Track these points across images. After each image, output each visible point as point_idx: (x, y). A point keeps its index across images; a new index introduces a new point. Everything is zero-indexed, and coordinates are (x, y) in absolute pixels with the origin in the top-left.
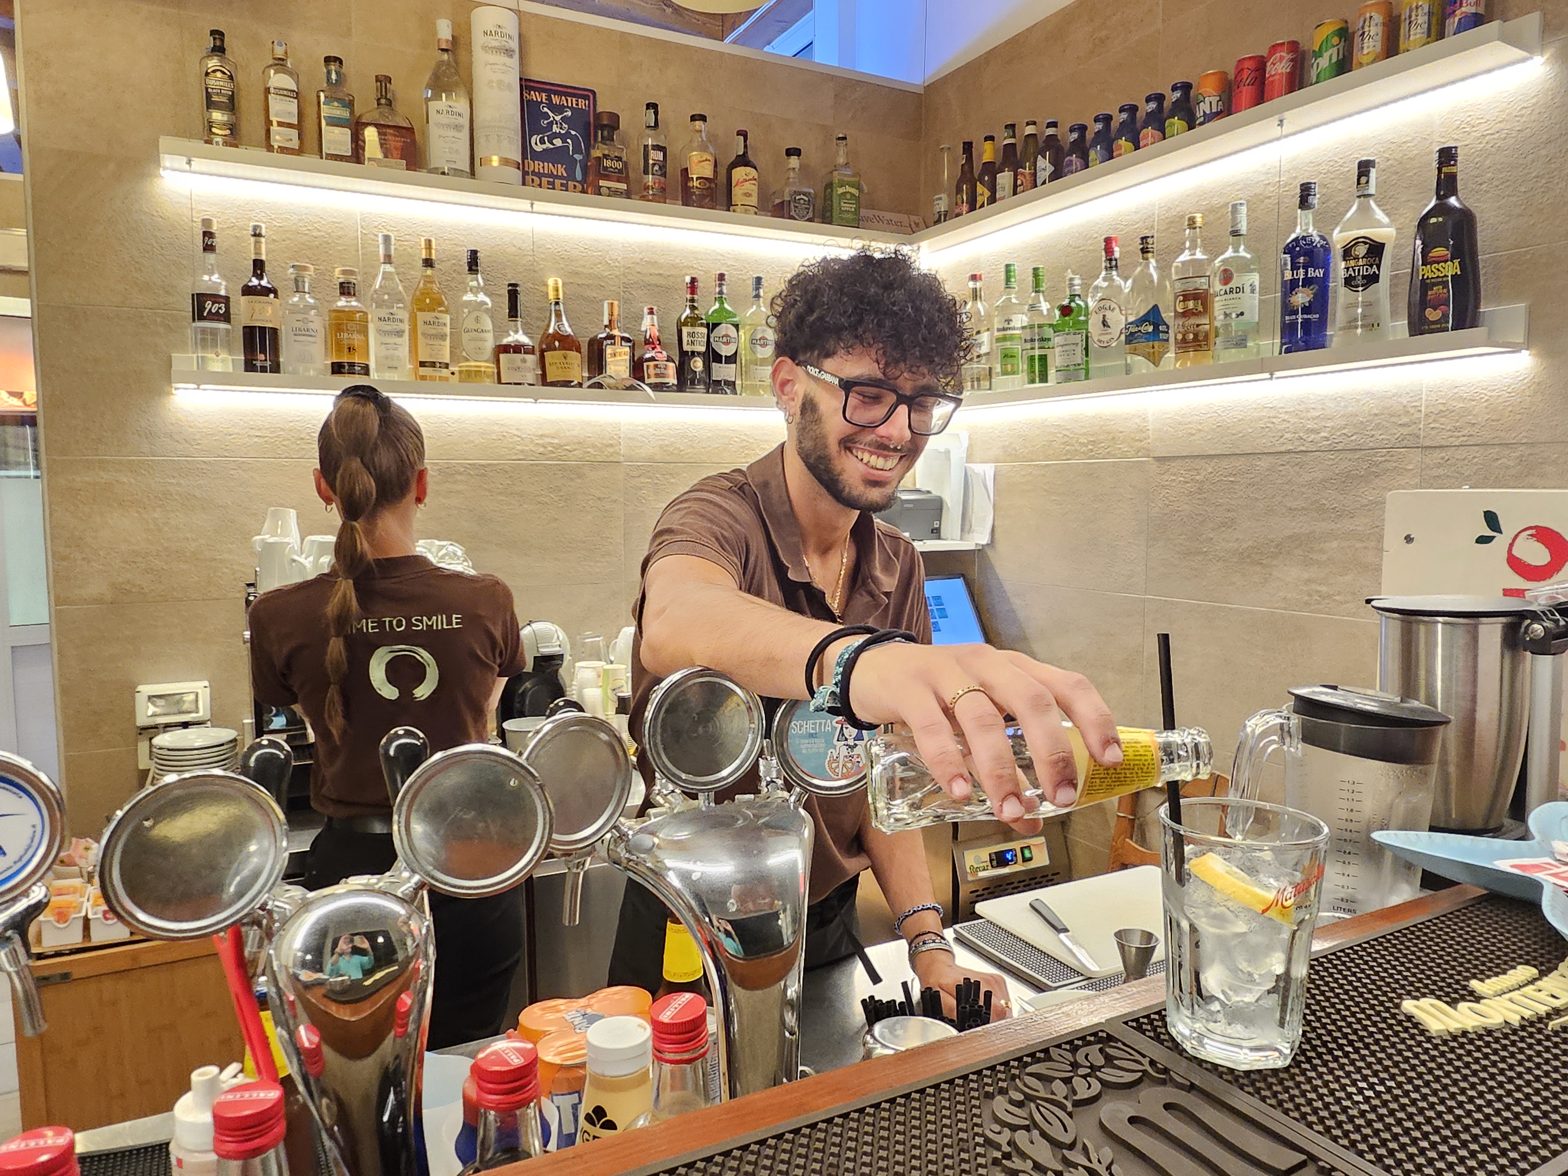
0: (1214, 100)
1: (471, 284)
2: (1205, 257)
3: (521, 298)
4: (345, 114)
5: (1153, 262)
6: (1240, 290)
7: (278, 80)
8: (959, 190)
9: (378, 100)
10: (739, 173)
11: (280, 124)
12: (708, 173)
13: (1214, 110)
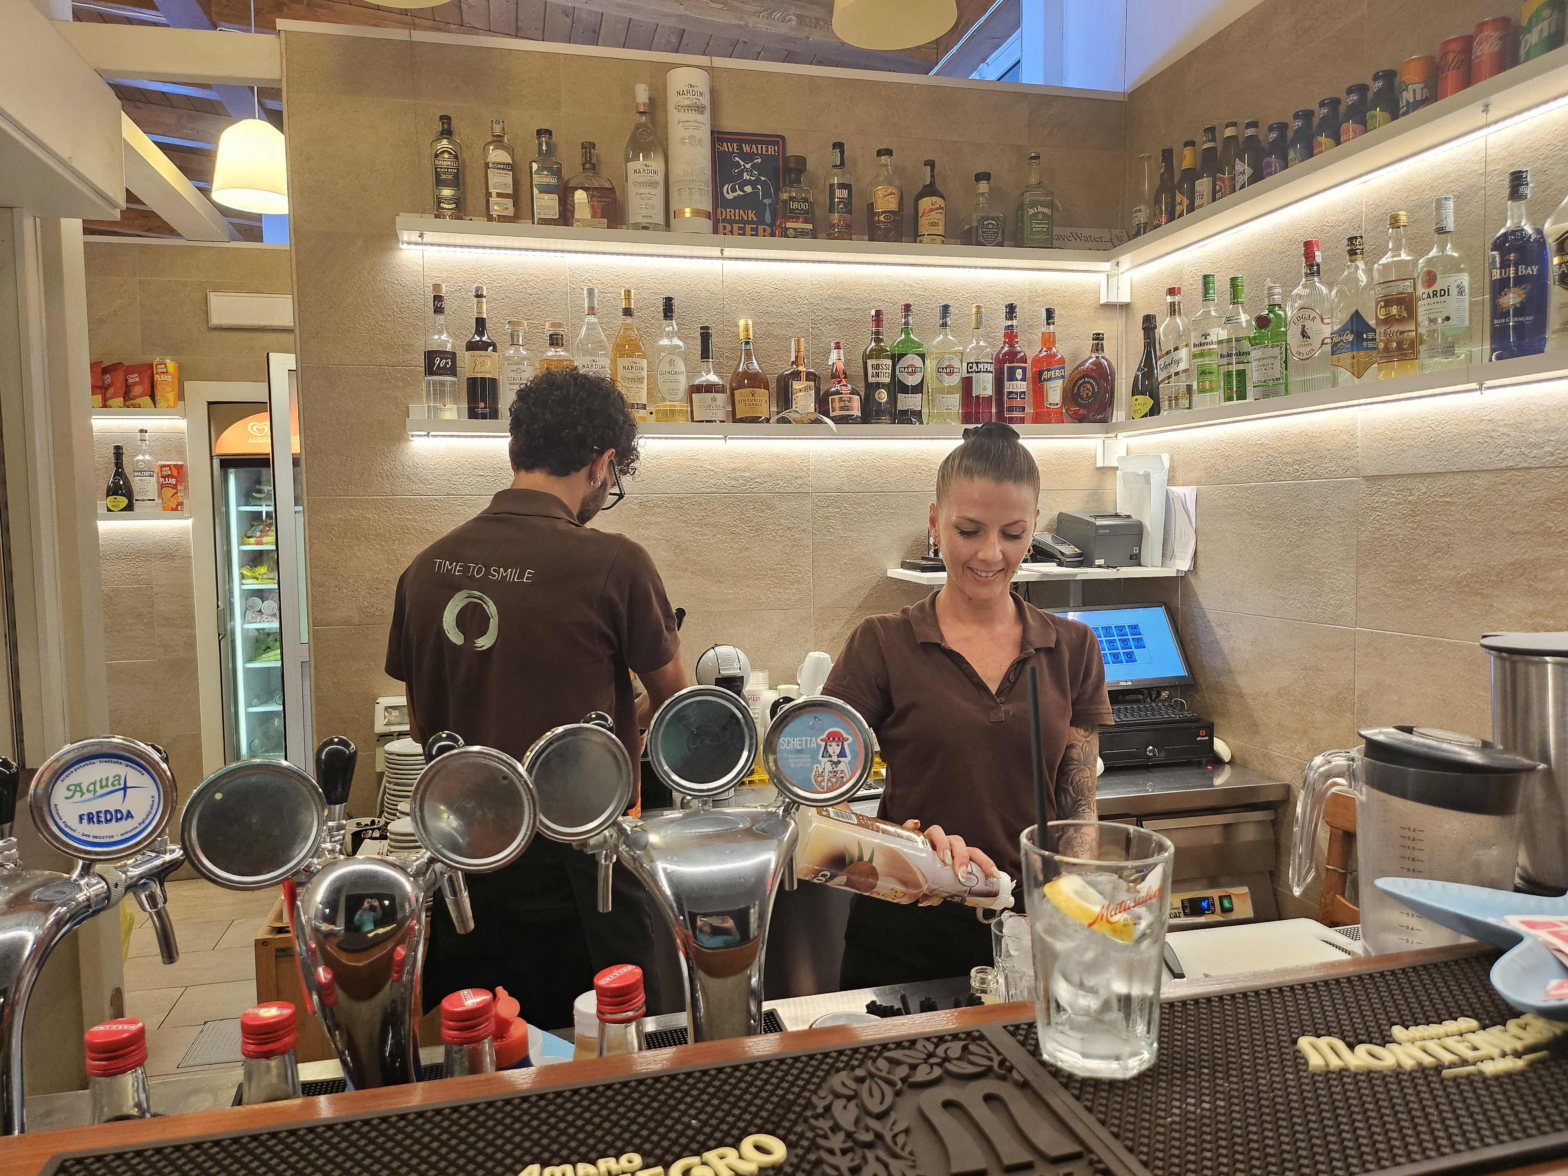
0: (1418, 87)
1: (667, 329)
2: (1409, 258)
3: (714, 340)
4: (553, 181)
5: (1361, 265)
6: (1445, 292)
7: (497, 155)
8: (1158, 201)
9: (584, 164)
10: (926, 203)
11: (499, 195)
12: (893, 206)
13: (1418, 98)
